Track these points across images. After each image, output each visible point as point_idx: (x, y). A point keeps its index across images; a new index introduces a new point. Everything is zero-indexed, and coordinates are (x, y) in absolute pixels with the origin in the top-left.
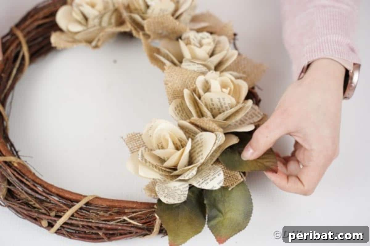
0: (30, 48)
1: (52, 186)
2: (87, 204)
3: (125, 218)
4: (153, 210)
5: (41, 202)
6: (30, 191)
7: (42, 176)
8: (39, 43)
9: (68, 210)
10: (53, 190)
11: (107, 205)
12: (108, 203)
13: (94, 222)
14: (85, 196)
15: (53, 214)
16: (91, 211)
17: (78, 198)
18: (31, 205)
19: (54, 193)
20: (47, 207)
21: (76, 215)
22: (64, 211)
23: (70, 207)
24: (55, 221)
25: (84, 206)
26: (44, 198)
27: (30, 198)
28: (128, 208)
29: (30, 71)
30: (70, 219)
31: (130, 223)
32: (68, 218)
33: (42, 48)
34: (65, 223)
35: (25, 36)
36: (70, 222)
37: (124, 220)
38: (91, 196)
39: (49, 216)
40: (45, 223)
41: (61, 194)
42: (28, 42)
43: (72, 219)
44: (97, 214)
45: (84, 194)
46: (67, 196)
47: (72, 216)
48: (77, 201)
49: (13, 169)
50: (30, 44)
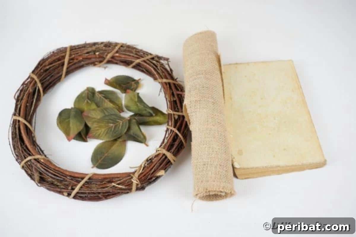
0: (42, 84)
1: (66, 171)
2: (90, 179)
3: (113, 184)
4: (130, 177)
5: (61, 182)
6: (53, 176)
7: (59, 165)
8: (49, 80)
9: (78, 185)
10: (67, 173)
11: (102, 178)
12: (102, 177)
13: (95, 190)
14: (87, 175)
15: (70, 188)
16: (92, 183)
17: (83, 176)
18: (56, 184)
19: (68, 175)
20: (65, 184)
21: (83, 186)
22: (76, 185)
23: (79, 182)
24: (71, 192)
25: (88, 180)
26: (62, 179)
27: (54, 180)
28: (115, 178)
29: (44, 99)
30: (80, 190)
31: (117, 187)
32: (78, 189)
33: (50, 83)
34: (78, 193)
35: (38, 78)
36: (80, 191)
37: (114, 186)
38: (91, 173)
39: (68, 189)
40: (66, 194)
41: (73, 175)
42: (40, 81)
43: (81, 190)
44: (96, 184)
45: (87, 173)
46: (76, 175)
47: (81, 187)
48: (83, 179)
49: (41, 164)
50: (42, 82)
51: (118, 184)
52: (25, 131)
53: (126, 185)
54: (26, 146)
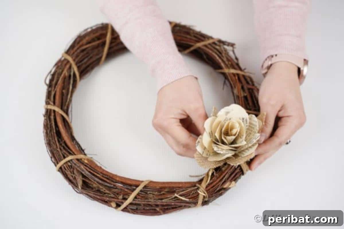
0: (78, 67)
1: (116, 175)
2: (145, 187)
3: (176, 195)
4: (196, 188)
5: (109, 188)
6: (100, 182)
7: (106, 168)
8: (85, 63)
9: (131, 194)
10: (118, 179)
11: (160, 187)
12: (161, 186)
13: (152, 201)
14: (142, 182)
15: (121, 197)
16: (148, 193)
17: (137, 183)
18: (102, 192)
19: (118, 181)
20: (115, 192)
21: (138, 196)
22: (129, 195)
23: (133, 190)
24: (123, 203)
25: (143, 189)
26: (112, 186)
27: (101, 187)
28: (176, 188)
29: (81, 84)
30: (134, 200)
31: (179, 199)
32: (132, 200)
33: (88, 66)
34: (131, 204)
35: (74, 60)
36: (134, 202)
37: (176, 197)
38: (146, 181)
39: (118, 199)
40: (114, 205)
41: (124, 181)
43: (136, 201)
44: (153, 194)
45: (141, 180)
46: (129, 182)
47: (136, 198)
48: (137, 186)
49: (85, 166)
50: (78, 65)
51: (181, 195)
52: (63, 124)
53: (190, 197)
54: (65, 142)
